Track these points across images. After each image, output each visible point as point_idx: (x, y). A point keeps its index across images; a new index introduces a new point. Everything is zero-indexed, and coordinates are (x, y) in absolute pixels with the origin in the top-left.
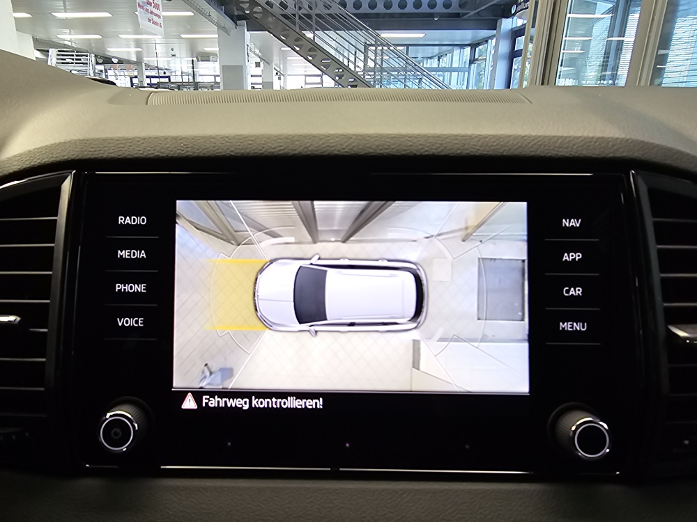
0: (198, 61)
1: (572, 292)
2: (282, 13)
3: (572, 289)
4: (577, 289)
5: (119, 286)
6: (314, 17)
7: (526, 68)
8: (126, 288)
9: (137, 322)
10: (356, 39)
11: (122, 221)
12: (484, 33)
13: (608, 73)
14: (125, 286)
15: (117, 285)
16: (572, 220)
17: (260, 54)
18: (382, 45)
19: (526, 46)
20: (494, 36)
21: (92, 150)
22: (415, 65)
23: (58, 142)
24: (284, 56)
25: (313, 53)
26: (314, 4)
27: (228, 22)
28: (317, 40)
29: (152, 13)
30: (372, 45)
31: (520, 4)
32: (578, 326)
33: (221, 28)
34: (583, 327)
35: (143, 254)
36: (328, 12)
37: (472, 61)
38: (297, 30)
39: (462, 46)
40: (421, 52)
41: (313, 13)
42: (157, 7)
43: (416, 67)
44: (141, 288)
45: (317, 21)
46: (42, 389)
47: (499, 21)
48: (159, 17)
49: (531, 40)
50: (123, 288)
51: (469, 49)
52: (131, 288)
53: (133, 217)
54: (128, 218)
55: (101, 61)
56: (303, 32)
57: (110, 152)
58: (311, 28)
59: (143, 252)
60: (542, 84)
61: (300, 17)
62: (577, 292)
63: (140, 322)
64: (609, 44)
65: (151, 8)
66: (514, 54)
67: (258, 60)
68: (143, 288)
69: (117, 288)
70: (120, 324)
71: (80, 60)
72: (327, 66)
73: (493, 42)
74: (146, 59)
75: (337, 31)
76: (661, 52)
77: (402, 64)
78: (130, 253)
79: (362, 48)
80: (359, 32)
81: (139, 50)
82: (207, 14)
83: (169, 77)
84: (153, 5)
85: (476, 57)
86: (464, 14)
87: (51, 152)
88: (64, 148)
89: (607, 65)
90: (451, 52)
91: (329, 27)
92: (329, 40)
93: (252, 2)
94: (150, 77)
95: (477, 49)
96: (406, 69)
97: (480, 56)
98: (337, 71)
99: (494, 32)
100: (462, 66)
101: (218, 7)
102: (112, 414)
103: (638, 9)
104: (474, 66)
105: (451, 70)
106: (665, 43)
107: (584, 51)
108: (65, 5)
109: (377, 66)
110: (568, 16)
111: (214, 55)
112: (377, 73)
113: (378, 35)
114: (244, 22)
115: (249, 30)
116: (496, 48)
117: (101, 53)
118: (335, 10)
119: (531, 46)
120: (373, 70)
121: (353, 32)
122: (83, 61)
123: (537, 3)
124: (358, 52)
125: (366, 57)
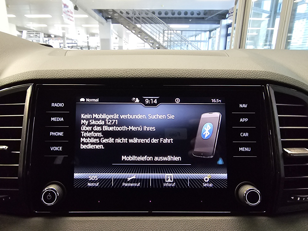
0: (90, 36)
1: (244, 135)
2: (127, 16)
3: (244, 133)
4: (246, 133)
5: (51, 133)
6: (141, 18)
7: (233, 41)
8: (55, 134)
10: (160, 28)
11: (53, 105)
12: (214, 26)
13: (268, 43)
14: (54, 133)
15: (51, 132)
16: (244, 105)
17: (117, 34)
18: (171, 30)
19: (232, 31)
20: (219, 27)
21: (41, 75)
22: (185, 39)
23: (26, 71)
24: (128, 35)
25: (140, 33)
26: (141, 13)
27: (104, 20)
28: (142, 29)
29: (69, 16)
30: (166, 30)
31: (230, 14)
32: (247, 149)
33: (101, 23)
34: (249, 150)
35: (62, 119)
36: (147, 16)
37: (209, 38)
38: (134, 24)
39: (205, 31)
40: (188, 34)
41: (140, 16)
42: (72, 13)
44: (61, 134)
45: (142, 20)
46: (17, 178)
47: (221, 21)
48: (72, 17)
49: (235, 29)
50: (53, 134)
51: (209, 32)
52: (57, 134)
53: (58, 104)
54: (56, 104)
55: (46, 36)
56: (136, 24)
57: (48, 76)
58: (140, 23)
59: (62, 118)
60: (239, 48)
61: (135, 19)
62: (246, 135)
63: (60, 148)
64: (268, 31)
65: (69, 14)
66: (227, 35)
67: (117, 36)
68: (62, 134)
69: (51, 134)
70: (52, 150)
71: (37, 35)
72: (147, 39)
73: (218, 30)
74: (67, 36)
75: (151, 25)
76: (289, 35)
77: (179, 39)
78: (57, 119)
79: (162, 32)
80: (160, 25)
81: (64, 31)
82: (95, 17)
83: (77, 43)
84: (70, 12)
85: (211, 36)
86: (206, 18)
87: (23, 76)
88: (28, 74)
89: (267, 40)
90: (201, 34)
91: (147, 23)
92: (148, 28)
93: (114, 11)
94: (68, 43)
95: (212, 33)
96: (181, 41)
97: (213, 35)
98: (151, 41)
99: (219, 25)
100: (205, 40)
101: (99, 13)
102: (47, 188)
103: (279, 16)
104: (211, 40)
105: (201, 41)
106: (290, 30)
107: (257, 34)
108: (31, 12)
109: (169, 39)
110: (250, 19)
111: (97, 34)
112: (168, 43)
113: (169, 26)
114: (110, 20)
115: (112, 23)
116: (220, 32)
117: (46, 33)
118: (150, 15)
119: (234, 31)
120: (167, 41)
121: (158, 25)
122: (38, 36)
123: (236, 13)
124: (160, 33)
125: (164, 36)
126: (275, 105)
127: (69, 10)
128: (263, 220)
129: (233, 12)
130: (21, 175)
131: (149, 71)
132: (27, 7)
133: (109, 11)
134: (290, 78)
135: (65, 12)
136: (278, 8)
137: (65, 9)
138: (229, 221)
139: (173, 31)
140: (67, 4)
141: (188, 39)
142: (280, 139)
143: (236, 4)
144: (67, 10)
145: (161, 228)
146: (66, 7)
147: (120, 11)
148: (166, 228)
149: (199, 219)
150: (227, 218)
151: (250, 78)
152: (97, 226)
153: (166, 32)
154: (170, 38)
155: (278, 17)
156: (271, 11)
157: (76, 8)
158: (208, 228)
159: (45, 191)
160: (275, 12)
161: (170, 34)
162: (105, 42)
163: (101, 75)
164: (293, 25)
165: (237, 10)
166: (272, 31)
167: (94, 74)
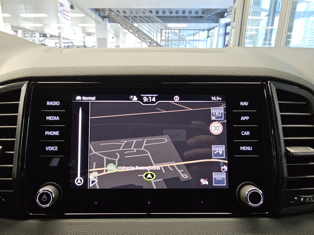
0: (86, 36)
1: (245, 133)
2: (124, 15)
4: (247, 132)
6: (138, 17)
7: (232, 39)
9: (55, 148)
10: (157, 27)
11: (49, 104)
12: (213, 25)
13: (267, 42)
14: (49, 132)
15: (46, 132)
16: (245, 102)
17: (114, 33)
18: (168, 30)
19: (231, 30)
20: (217, 26)
21: (36, 72)
22: (183, 38)
23: (20, 69)
24: (125, 34)
25: (138, 32)
26: (138, 11)
27: (100, 19)
28: (140, 28)
29: (65, 15)
30: (164, 29)
31: (228, 12)
32: (248, 148)
33: (97, 22)
34: (251, 149)
36: (145, 15)
37: (208, 37)
38: (131, 23)
39: (204, 30)
40: (185, 33)
41: (138, 15)
42: (68, 12)
43: (184, 40)
44: (57, 133)
45: (139, 19)
46: (11, 179)
47: (219, 20)
48: (67, 16)
49: (233, 28)
51: (207, 31)
52: (52, 133)
53: (53, 102)
54: (51, 102)
55: (42, 36)
56: (133, 24)
57: (44, 73)
58: (137, 22)
59: (58, 117)
60: (239, 46)
61: (132, 18)
62: (247, 133)
63: (56, 148)
64: (267, 30)
65: (65, 13)
66: (226, 34)
67: (113, 36)
70: (47, 150)
72: (144, 39)
73: (217, 29)
74: (62, 35)
75: (149, 24)
76: (289, 34)
77: (177, 38)
78: (52, 117)
79: (160, 31)
80: (158, 24)
81: (60, 31)
82: (91, 16)
83: (73, 43)
84: (66, 11)
85: (210, 35)
86: (204, 17)
87: (17, 73)
88: (23, 72)
89: (266, 39)
90: (199, 33)
91: (145, 22)
92: (145, 28)
93: (110, 10)
94: (64, 43)
95: (210, 32)
96: (179, 40)
97: (212, 34)
98: (148, 41)
99: (217, 24)
100: (204, 39)
101: (95, 12)
102: (43, 190)
103: (279, 15)
104: (209, 39)
105: (199, 40)
106: (290, 29)
107: (256, 33)
108: (26, 11)
109: (166, 39)
110: (249, 17)
111: (94, 33)
112: (166, 42)
113: (166, 25)
114: (107, 19)
115: (109, 22)
116: (219, 31)
117: (42, 32)
118: (148, 14)
119: (233, 31)
120: (165, 40)
121: (155, 24)
122: (33, 36)
123: (235, 12)
124: (158, 32)
125: (161, 35)
126: (277, 103)
127: (65, 9)
128: (265, 221)
129: (231, 11)
130: (16, 176)
131: (147, 68)
132: (23, 6)
133: (106, 10)
134: (292, 75)
135: (61, 11)
136: (277, 6)
137: (61, 8)
138: (230, 223)
139: (171, 30)
140: (63, 3)
141: (186, 39)
142: (282, 138)
143: (234, 2)
144: (62, 9)
145: (161, 230)
146: (62, 6)
147: (117, 10)
148: (165, 230)
149: (199, 221)
150: (229, 220)
151: (251, 75)
152: (94, 229)
153: (164, 31)
154: (167, 37)
155: (277, 16)
156: (270, 10)
157: (72, 7)
158: (209, 230)
159: (40, 192)
160: (275, 10)
161: (167, 33)
162: (102, 42)
163: (98, 72)
164: (293, 23)
165: (236, 8)
166: (272, 30)
167: (91, 72)
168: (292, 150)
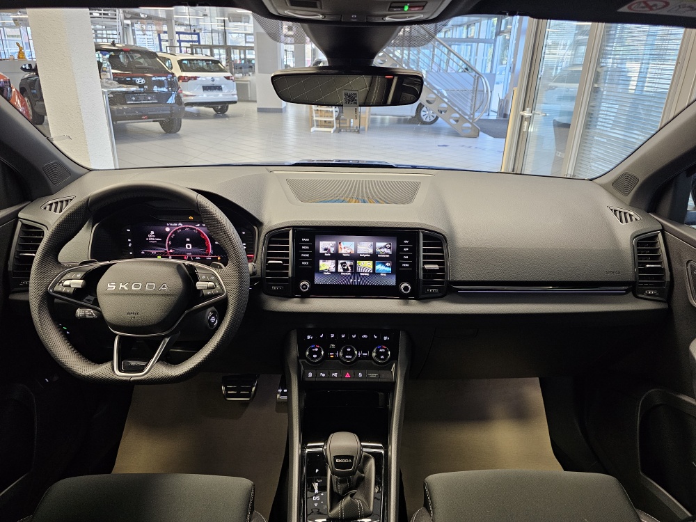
1: (406, 257)
8: (304, 255)
11: (303, 240)
32: (407, 265)
44: (307, 255)
53: (306, 239)
55: (129, 16)
70: (304, 264)
126: (422, 241)
130: (290, 276)
142: (422, 260)
159: (302, 284)
168: (427, 267)
